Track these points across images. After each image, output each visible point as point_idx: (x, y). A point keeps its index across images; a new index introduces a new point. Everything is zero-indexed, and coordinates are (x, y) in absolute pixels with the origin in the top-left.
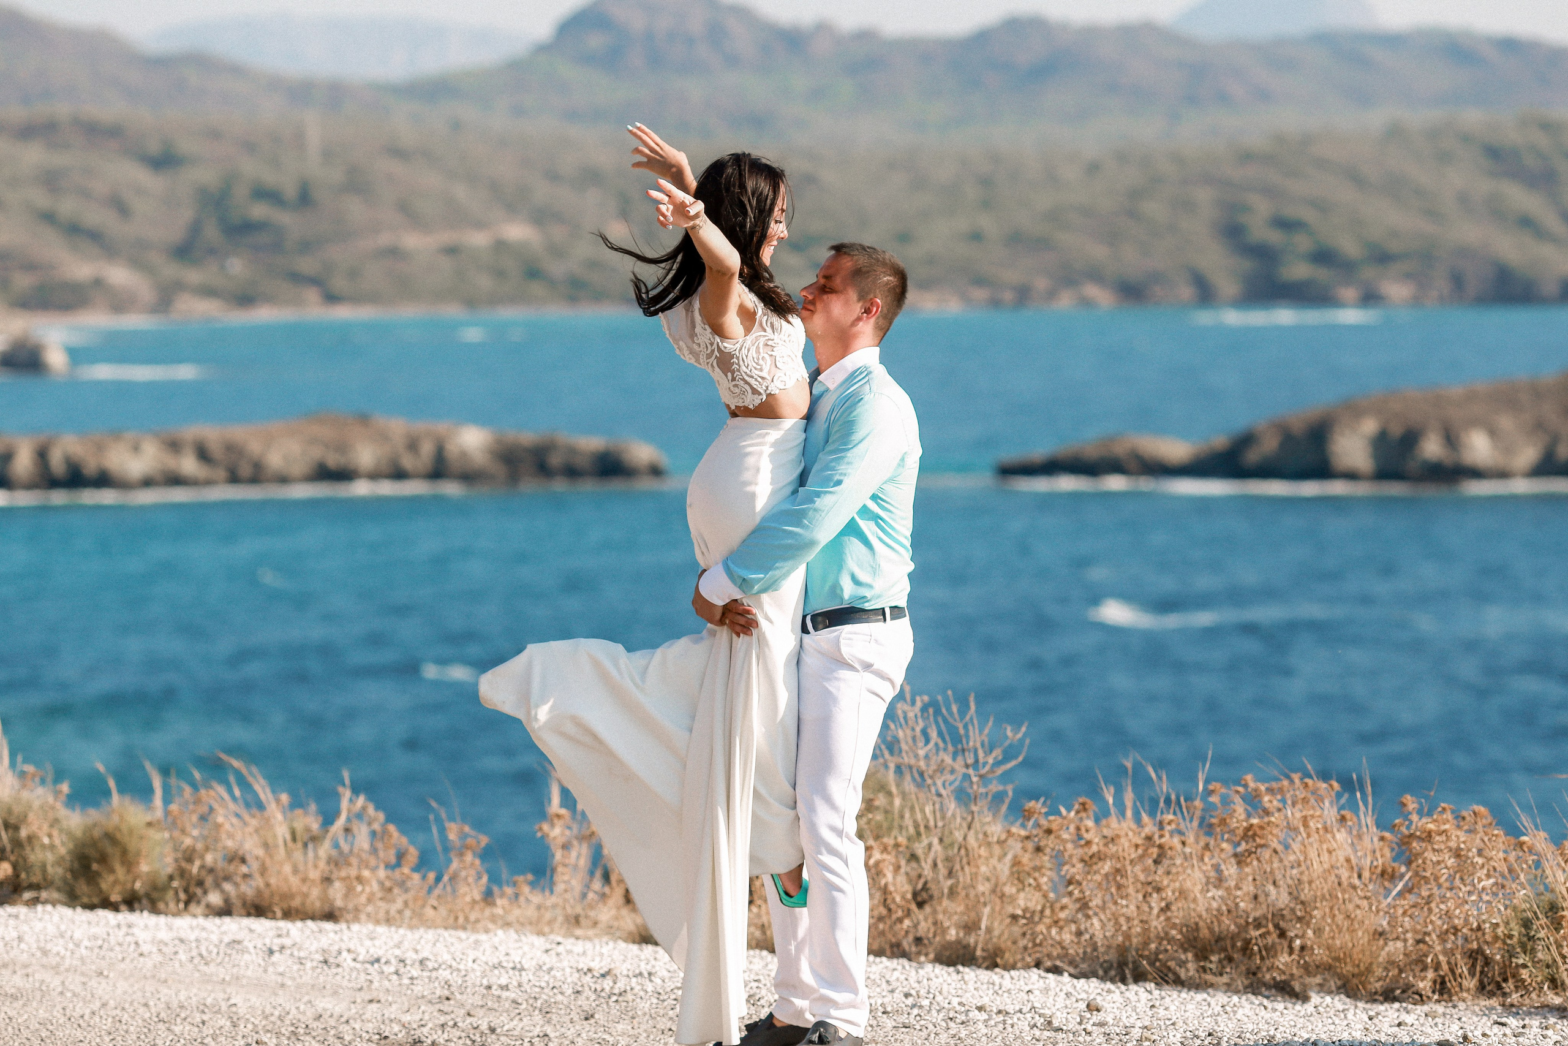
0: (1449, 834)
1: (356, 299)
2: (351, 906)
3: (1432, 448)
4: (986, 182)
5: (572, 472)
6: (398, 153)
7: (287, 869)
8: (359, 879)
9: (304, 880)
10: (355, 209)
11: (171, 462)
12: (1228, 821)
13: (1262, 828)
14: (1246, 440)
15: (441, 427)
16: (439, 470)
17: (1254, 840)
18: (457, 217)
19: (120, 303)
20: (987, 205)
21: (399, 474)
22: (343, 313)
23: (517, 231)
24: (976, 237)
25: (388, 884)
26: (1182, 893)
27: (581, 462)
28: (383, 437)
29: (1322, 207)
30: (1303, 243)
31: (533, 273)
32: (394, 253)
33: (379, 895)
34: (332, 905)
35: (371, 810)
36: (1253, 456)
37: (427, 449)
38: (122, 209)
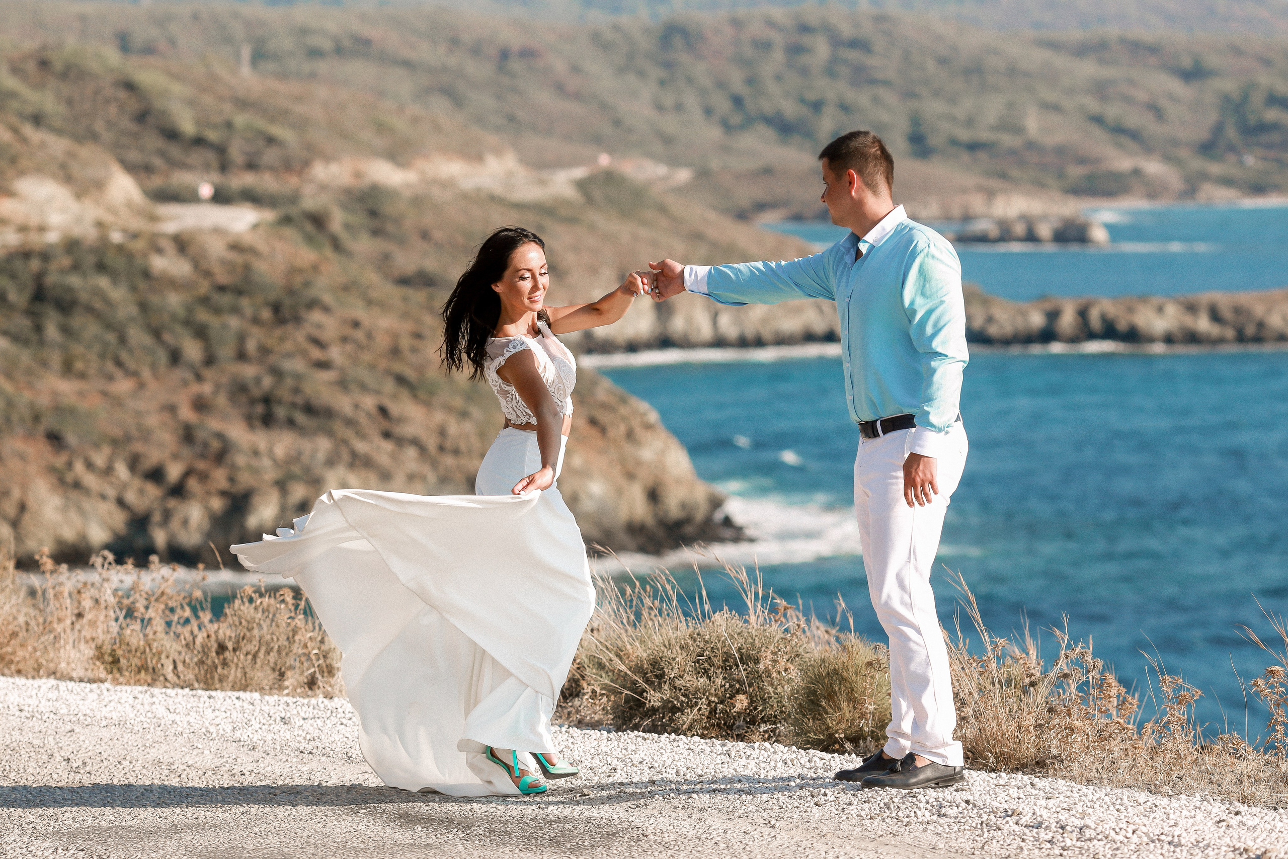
7: (1002, 713)
11: (1189, 321)
19: (1153, 191)
38: (1158, 112)
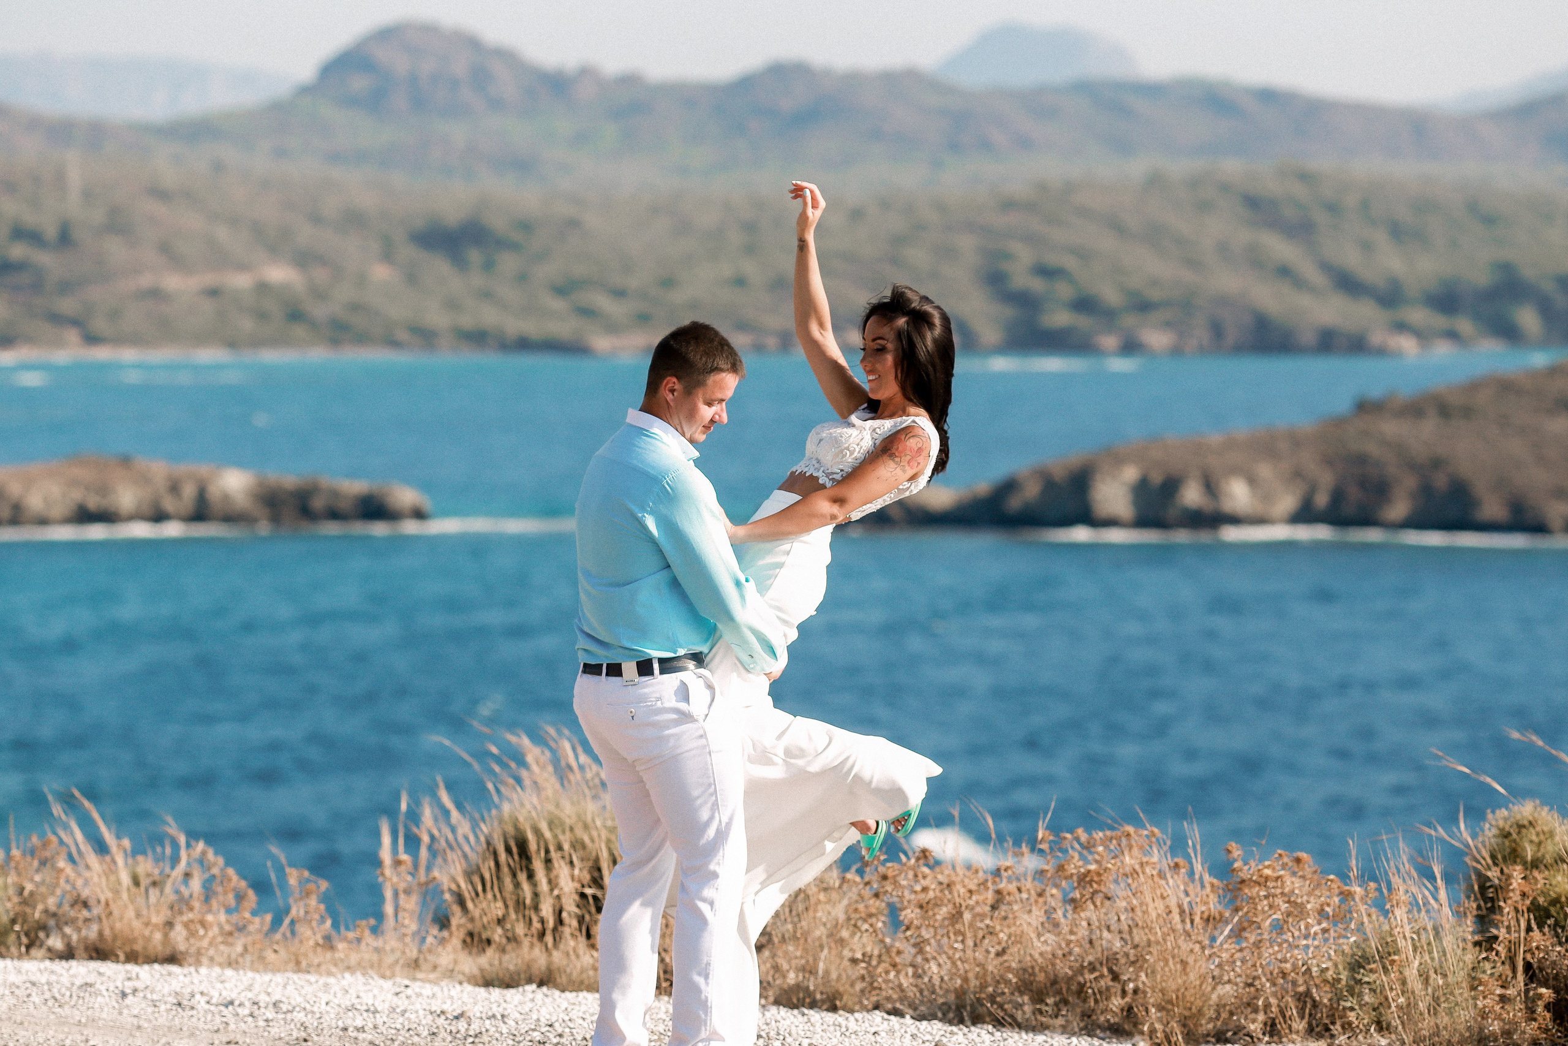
0: (1284, 880)
1: (118, 340)
2: (193, 950)
3: (1192, 496)
4: (750, 227)
5: (334, 515)
6: (160, 194)
7: (130, 913)
8: (203, 923)
9: (147, 924)
10: (116, 250)
12: (1066, 867)
13: (1099, 874)
14: (1009, 486)
15: (203, 469)
16: (200, 513)
17: (1091, 886)
18: (220, 259)
20: (750, 250)
21: (159, 517)
22: (102, 354)
23: (279, 274)
24: (740, 282)
25: (228, 928)
26: (1019, 939)
27: (344, 505)
28: (144, 479)
29: (1083, 255)
30: (1064, 291)
31: (295, 315)
32: (155, 294)
33: (220, 939)
34: (174, 948)
35: (210, 855)
36: (1015, 503)
37: (189, 491)
